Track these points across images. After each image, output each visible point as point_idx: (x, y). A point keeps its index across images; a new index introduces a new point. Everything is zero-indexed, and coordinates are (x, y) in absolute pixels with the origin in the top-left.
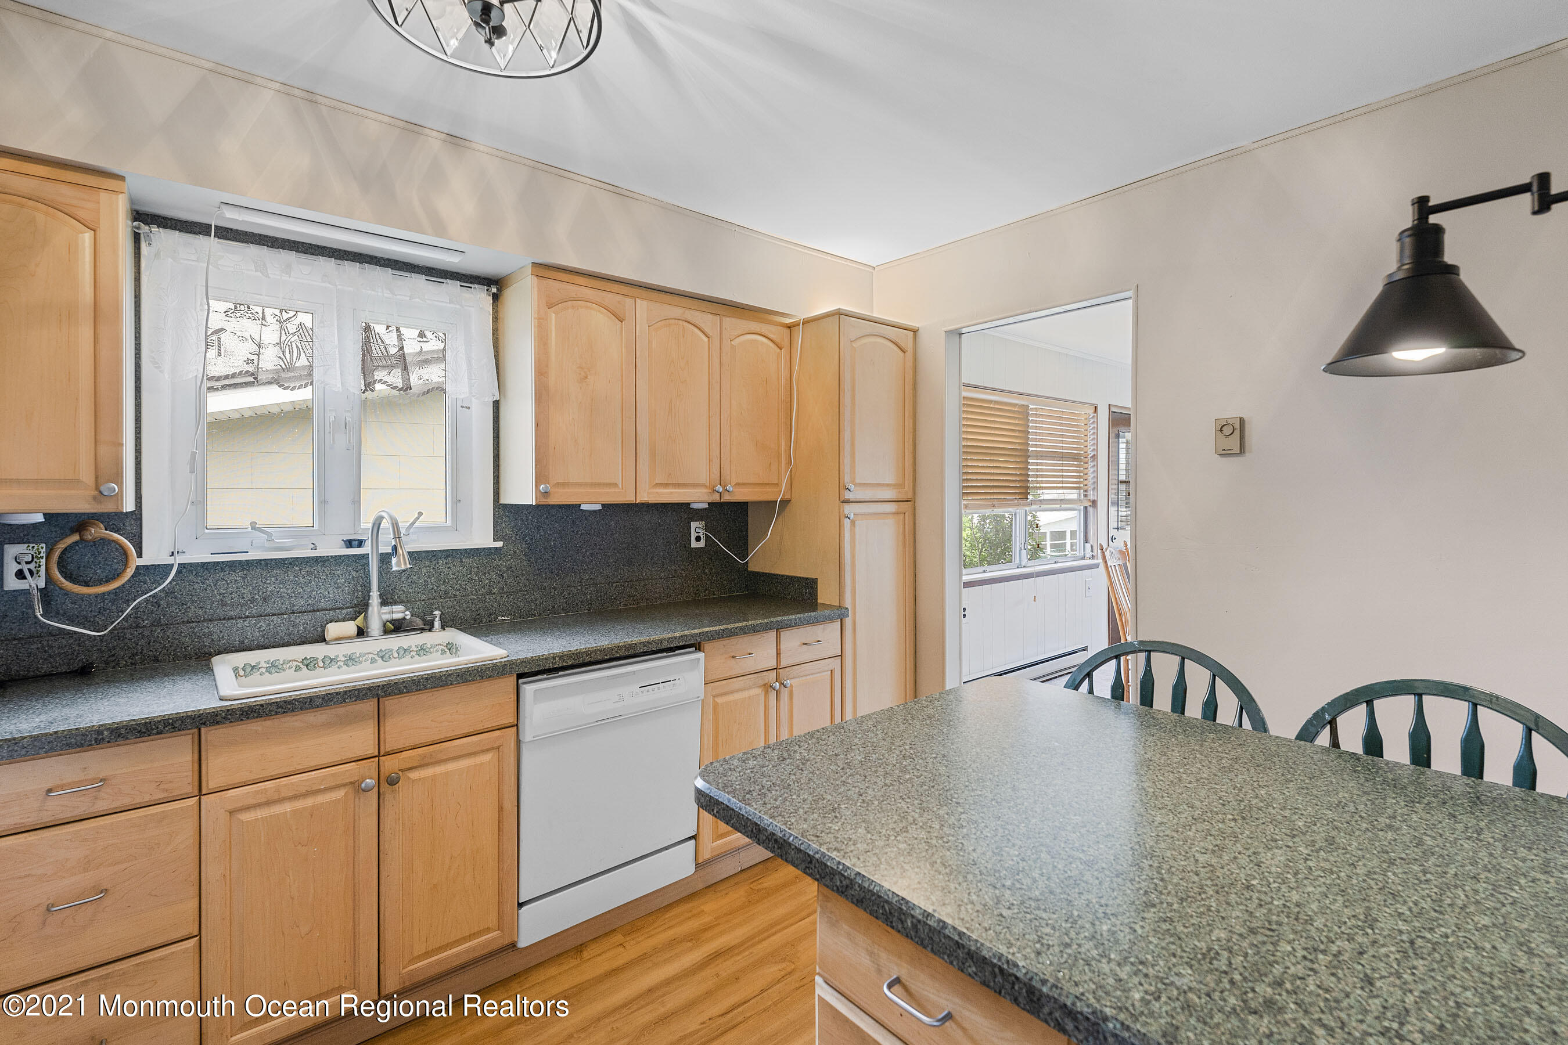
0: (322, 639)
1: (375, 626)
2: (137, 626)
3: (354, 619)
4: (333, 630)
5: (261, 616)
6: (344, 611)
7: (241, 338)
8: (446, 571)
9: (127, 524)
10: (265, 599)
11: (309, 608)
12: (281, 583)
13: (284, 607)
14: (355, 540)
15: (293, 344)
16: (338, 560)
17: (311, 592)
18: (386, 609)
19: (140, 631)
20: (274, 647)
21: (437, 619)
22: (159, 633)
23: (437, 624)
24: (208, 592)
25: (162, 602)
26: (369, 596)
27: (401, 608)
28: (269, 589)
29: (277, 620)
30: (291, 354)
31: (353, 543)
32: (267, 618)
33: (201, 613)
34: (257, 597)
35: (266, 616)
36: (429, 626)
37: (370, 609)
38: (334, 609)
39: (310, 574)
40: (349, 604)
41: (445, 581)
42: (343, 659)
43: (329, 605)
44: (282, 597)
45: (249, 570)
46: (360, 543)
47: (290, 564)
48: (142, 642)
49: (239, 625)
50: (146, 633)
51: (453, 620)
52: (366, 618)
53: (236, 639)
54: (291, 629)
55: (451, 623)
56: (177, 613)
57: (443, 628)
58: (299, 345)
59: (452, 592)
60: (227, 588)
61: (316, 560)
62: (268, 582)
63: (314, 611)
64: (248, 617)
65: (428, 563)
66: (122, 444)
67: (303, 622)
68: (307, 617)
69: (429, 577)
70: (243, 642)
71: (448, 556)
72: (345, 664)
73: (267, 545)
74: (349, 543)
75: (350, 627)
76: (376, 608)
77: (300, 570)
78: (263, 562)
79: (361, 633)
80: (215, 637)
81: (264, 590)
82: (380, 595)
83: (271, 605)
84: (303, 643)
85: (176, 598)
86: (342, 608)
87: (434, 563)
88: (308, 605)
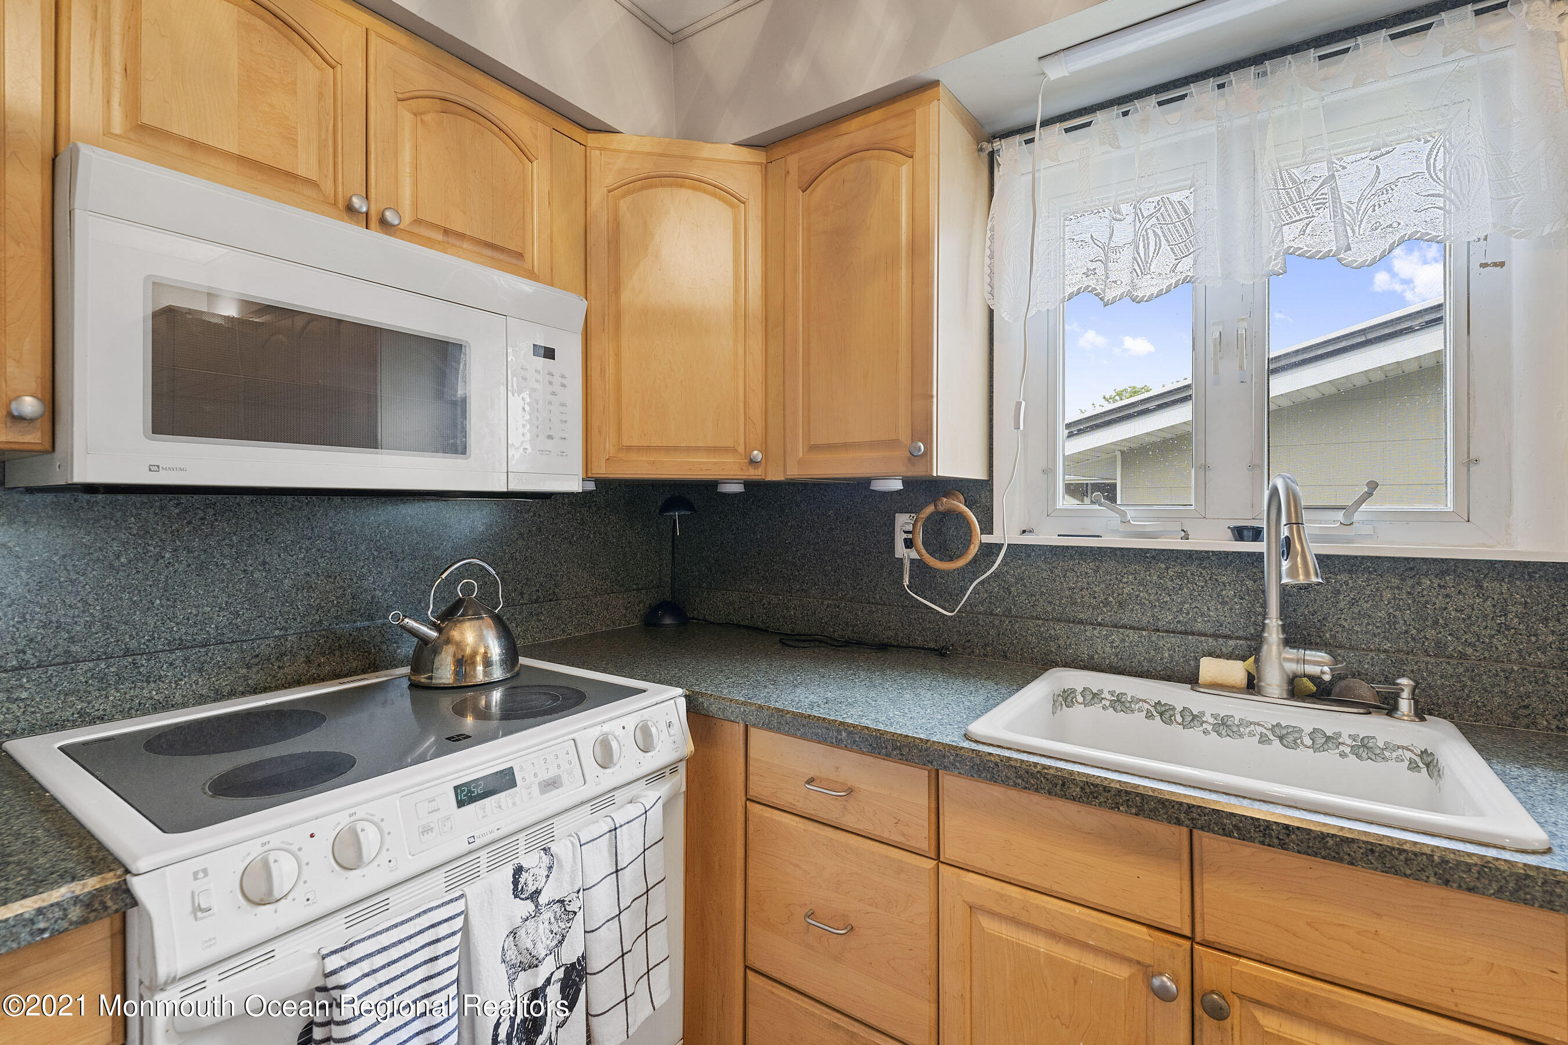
0: (1192, 679)
1: (1273, 679)
2: (991, 614)
3: (1244, 659)
4: (1210, 668)
5: (1115, 626)
6: (1232, 643)
7: (1080, 243)
8: (1439, 602)
9: (982, 496)
10: (1120, 604)
11: (1180, 628)
12: (1141, 584)
13: (1145, 620)
14: (1246, 528)
15: (1150, 232)
16: (1224, 558)
17: (1183, 603)
18: (1292, 653)
19: (991, 618)
20: (1130, 674)
21: (1405, 694)
22: (1007, 625)
23: (1405, 705)
24: (1057, 583)
25: (1013, 589)
26: (1264, 625)
27: (1322, 656)
28: (1126, 591)
29: (1133, 635)
30: (1146, 248)
31: (1245, 533)
32: (1121, 630)
33: (1049, 609)
34: (1111, 599)
35: (1121, 627)
36: (1388, 706)
37: (1265, 647)
38: (1215, 636)
39: (1181, 575)
40: (1241, 633)
41: (1436, 622)
42: (1211, 720)
43: (1208, 628)
44: (1142, 604)
45: (1101, 561)
46: (1256, 534)
47: (1154, 558)
48: (992, 632)
49: (1088, 634)
50: (997, 622)
51: (1456, 705)
52: (1257, 661)
53: (1084, 651)
54: (1153, 653)
55: (1449, 709)
56: (1026, 604)
57: (1420, 714)
58: (1159, 232)
59: (1453, 646)
60: (1077, 582)
61: (1190, 556)
62: (1125, 580)
63: (1186, 633)
64: (1100, 624)
65: (1396, 582)
66: (932, 397)
67: (1169, 648)
68: (1174, 640)
69: (1398, 608)
70: (1092, 658)
71: (1443, 573)
72: (1214, 730)
73: (1122, 528)
74: (1239, 533)
75: (1235, 671)
76: (1274, 648)
77: (1167, 568)
78: (1118, 552)
79: (1252, 685)
80: (1061, 642)
81: (1120, 591)
82: (1283, 627)
83: (1128, 614)
84: (1169, 678)
85: (1025, 586)
86: (1225, 637)
87: (1410, 582)
88: (1179, 622)
